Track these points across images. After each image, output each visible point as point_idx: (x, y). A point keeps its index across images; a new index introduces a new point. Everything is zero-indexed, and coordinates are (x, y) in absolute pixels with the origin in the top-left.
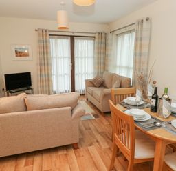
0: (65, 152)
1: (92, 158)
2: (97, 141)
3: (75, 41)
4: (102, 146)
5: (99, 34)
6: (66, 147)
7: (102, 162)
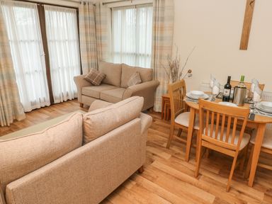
0: (134, 183)
1: (167, 174)
2: (153, 154)
3: (46, 12)
4: (165, 157)
5: (85, 4)
6: (131, 178)
7: (173, 169)
